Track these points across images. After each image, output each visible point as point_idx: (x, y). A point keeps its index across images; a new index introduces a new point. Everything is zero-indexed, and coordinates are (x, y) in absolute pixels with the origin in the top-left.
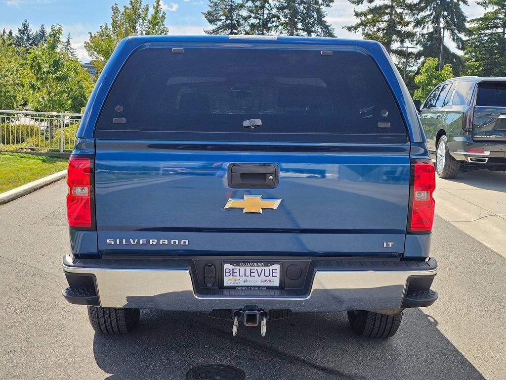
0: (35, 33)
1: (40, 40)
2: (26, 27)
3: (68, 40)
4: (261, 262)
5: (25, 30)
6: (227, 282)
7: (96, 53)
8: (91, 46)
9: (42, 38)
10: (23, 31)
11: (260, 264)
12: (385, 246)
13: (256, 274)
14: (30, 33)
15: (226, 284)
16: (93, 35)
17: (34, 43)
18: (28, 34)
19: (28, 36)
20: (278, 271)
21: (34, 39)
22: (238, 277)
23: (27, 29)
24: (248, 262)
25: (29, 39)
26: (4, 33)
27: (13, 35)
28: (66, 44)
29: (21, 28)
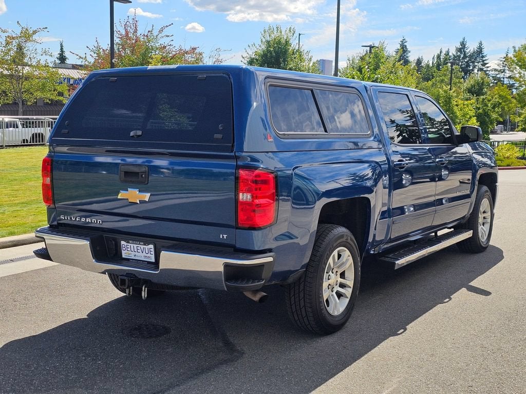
0: (472, 51)
1: (477, 57)
2: (463, 44)
3: (507, 55)
4: (142, 242)
5: (462, 48)
6: (125, 254)
7: (518, 68)
8: (513, 61)
9: (479, 55)
10: (460, 49)
11: (141, 243)
12: (221, 237)
13: (140, 251)
14: (467, 51)
15: (123, 256)
16: (517, 49)
17: (470, 60)
18: (465, 52)
19: (465, 54)
20: (153, 250)
21: (471, 56)
22: (130, 252)
23: (464, 47)
24: (135, 240)
25: (465, 57)
26: (441, 52)
27: (450, 54)
28: (504, 60)
29: (459, 46)
